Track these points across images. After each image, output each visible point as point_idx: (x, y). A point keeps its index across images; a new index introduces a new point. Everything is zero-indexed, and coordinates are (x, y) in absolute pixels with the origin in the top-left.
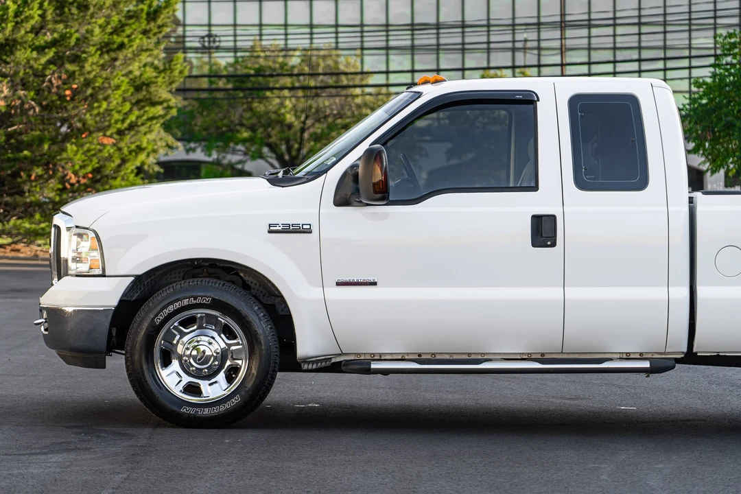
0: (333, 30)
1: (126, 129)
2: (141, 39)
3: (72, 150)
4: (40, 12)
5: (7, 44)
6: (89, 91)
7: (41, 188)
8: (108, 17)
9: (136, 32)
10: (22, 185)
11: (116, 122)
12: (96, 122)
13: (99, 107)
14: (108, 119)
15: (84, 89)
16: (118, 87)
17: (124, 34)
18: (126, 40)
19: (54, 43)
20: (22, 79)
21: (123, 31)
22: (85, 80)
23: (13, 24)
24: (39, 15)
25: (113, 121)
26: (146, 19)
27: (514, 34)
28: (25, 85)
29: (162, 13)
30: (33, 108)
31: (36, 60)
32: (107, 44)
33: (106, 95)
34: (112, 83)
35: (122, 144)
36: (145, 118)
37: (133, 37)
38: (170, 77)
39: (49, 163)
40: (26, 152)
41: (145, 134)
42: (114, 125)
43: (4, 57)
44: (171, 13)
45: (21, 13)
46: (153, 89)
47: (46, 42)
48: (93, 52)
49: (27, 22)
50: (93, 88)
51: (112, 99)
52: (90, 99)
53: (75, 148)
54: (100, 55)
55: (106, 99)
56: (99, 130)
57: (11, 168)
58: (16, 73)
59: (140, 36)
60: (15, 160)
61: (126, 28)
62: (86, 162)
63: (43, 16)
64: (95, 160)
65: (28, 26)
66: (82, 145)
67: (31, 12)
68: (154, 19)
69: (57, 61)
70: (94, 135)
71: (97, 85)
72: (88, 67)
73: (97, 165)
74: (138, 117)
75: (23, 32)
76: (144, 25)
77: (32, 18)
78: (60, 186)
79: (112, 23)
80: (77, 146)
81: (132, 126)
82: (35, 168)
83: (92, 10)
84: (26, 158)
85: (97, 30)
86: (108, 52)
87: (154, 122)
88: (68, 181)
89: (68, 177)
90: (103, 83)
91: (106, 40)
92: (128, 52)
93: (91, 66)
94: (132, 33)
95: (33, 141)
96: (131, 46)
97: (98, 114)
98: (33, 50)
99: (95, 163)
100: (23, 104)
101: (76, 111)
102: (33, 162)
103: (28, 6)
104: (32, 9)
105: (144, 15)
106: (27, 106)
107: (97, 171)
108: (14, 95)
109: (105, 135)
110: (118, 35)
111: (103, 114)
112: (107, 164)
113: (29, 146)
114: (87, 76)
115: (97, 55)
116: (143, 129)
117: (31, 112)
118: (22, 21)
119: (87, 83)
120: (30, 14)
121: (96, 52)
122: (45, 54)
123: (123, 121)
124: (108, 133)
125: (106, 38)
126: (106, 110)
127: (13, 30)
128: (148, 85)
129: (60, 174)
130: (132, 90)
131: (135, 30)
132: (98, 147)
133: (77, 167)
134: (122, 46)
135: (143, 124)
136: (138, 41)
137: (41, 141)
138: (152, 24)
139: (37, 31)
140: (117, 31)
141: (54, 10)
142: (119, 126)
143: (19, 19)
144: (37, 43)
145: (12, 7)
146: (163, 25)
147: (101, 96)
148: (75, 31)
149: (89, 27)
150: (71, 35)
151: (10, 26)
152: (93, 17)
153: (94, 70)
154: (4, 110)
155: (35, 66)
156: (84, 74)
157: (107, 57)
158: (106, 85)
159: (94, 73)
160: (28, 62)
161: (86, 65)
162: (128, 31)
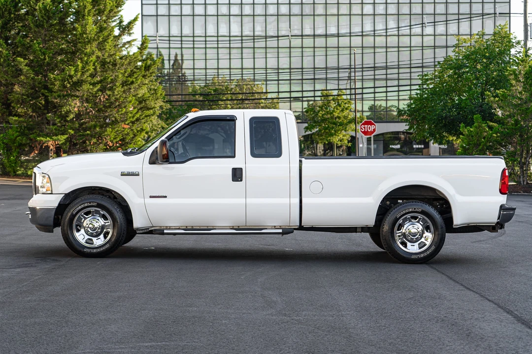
0: (240, 71)
1: (135, 121)
2: (141, 79)
3: (109, 131)
4: (94, 67)
5: (79, 82)
6: (117, 104)
7: (96, 149)
8: (126, 69)
9: (140, 76)
10: (87, 147)
11: (130, 118)
12: (121, 117)
13: (122, 111)
14: (126, 116)
15: (115, 102)
16: (130, 102)
18: (134, 80)
19: (101, 82)
20: (87, 99)
21: (133, 76)
22: (115, 98)
23: (81, 73)
24: (93, 69)
25: (128, 117)
26: (144, 70)
28: (87, 101)
29: (151, 67)
30: (91, 111)
31: (91, 89)
32: (126, 82)
33: (125, 105)
34: (128, 99)
35: (133, 128)
36: (144, 116)
38: (156, 97)
39: (100, 137)
40: (88, 132)
41: (144, 123)
42: (128, 119)
43: (77, 88)
44: (156, 67)
45: (85, 68)
46: (147, 102)
47: (97, 81)
48: (118, 85)
49: (88, 72)
50: (119, 102)
51: (128, 107)
52: (118, 107)
53: (111, 130)
54: (122, 87)
55: (125, 107)
56: (122, 121)
57: (81, 139)
58: (83, 95)
59: (141, 78)
60: (83, 135)
61: (135, 74)
62: (117, 136)
63: (95, 69)
64: (121, 135)
65: (88, 74)
66: (114, 128)
68: (148, 70)
69: (103, 90)
70: (120, 124)
71: (121, 101)
72: (116, 93)
73: (122, 138)
74: (140, 116)
75: (86, 76)
76: (143, 73)
77: (90, 70)
78: (105, 147)
79: (127, 71)
80: (112, 129)
81: (137, 120)
82: (93, 139)
83: (118, 66)
84: (88, 134)
85: (120, 76)
86: (126, 85)
87: (148, 118)
88: (108, 145)
89: (108, 143)
90: (124, 100)
92: (136, 85)
93: (118, 92)
94: (138, 77)
95: (91, 126)
96: (137, 83)
97: (122, 114)
98: (91, 85)
99: (120, 137)
100: (86, 110)
101: (112, 113)
102: (92, 136)
103: (88, 65)
104: (90, 66)
106: (88, 111)
107: (123, 140)
108: (82, 106)
109: (125, 124)
110: (131, 78)
111: (124, 114)
112: (127, 137)
113: (90, 129)
114: (116, 97)
115: (120, 87)
116: (143, 121)
117: (91, 113)
119: (117, 100)
120: (89, 68)
121: (120, 85)
122: (96, 86)
123: (133, 117)
124: (127, 123)
125: (125, 79)
126: (125, 112)
127: (81, 76)
129: (104, 142)
130: (137, 103)
132: (122, 129)
133: (112, 139)
134: (132, 83)
135: (143, 119)
136: (140, 80)
137: (95, 127)
138: (147, 72)
139: (93, 76)
140: (130, 76)
141: (101, 66)
142: (131, 119)
143: (84, 71)
144: (92, 82)
145: (80, 65)
146: (153, 73)
147: (123, 106)
148: (110, 76)
149: (117, 74)
150: (109, 78)
151: (79, 74)
152: (119, 69)
153: (119, 94)
154: (77, 113)
155: (92, 92)
156: (115, 96)
157: (126, 87)
158: (125, 101)
159: (119, 95)
160: (88, 90)
161: (115, 92)
162: (135, 76)
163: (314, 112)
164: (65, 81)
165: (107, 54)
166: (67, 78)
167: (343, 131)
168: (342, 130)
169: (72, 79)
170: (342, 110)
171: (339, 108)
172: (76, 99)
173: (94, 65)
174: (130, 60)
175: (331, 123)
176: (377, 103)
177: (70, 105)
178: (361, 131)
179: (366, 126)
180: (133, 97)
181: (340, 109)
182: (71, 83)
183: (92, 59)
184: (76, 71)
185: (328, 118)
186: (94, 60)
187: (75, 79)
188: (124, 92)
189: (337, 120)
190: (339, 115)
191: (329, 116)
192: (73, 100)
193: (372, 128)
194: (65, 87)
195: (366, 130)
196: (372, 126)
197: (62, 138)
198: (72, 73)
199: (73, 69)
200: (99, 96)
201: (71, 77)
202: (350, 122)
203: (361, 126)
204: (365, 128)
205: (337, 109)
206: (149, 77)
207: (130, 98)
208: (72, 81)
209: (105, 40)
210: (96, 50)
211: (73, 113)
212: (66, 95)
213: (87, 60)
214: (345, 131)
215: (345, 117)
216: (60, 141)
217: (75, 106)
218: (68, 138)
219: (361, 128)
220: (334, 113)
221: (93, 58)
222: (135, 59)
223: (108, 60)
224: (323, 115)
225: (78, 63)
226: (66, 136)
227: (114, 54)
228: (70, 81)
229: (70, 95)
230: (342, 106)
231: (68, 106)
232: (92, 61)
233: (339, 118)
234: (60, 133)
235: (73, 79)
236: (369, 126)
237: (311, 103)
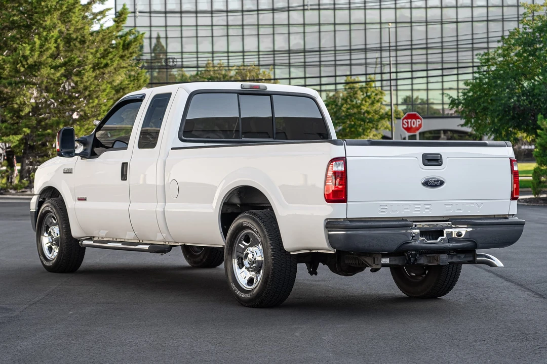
0: (241, 54)
2: (118, 60)
4: (55, 45)
5: (36, 65)
6: (87, 92)
8: (98, 47)
9: (116, 57)
10: (48, 151)
12: (92, 112)
13: (93, 102)
14: (99, 109)
15: (84, 91)
16: (104, 90)
17: (108, 58)
18: (109, 62)
19: (64, 64)
20: (46, 87)
21: (107, 56)
22: (84, 86)
23: (39, 52)
24: (55, 47)
25: (101, 111)
26: (123, 49)
27: (351, 55)
28: (47, 90)
29: (132, 45)
30: (53, 103)
31: (53, 74)
32: (98, 64)
33: (97, 95)
34: (101, 88)
37: (114, 59)
38: (137, 84)
40: (49, 131)
42: (102, 113)
43: (34, 73)
44: (138, 45)
45: (44, 45)
47: (60, 63)
48: (88, 69)
49: (48, 51)
50: (89, 91)
51: (100, 98)
52: (88, 97)
53: (79, 128)
54: (93, 71)
55: (97, 97)
56: (94, 116)
57: (40, 140)
58: (42, 82)
59: (118, 59)
60: (43, 135)
61: (110, 54)
63: (57, 48)
65: (48, 54)
66: (84, 126)
67: (50, 45)
68: (127, 49)
69: (68, 76)
70: (91, 120)
71: (91, 89)
72: (85, 79)
75: (45, 57)
76: (121, 53)
77: (51, 49)
79: (99, 51)
80: (80, 126)
83: (87, 43)
84: (49, 134)
85: (90, 57)
86: (98, 69)
90: (95, 88)
91: (96, 62)
92: (111, 69)
93: (87, 78)
94: (113, 57)
95: (53, 123)
96: (112, 65)
97: (93, 107)
98: (51, 68)
100: (46, 101)
101: (80, 105)
103: (48, 42)
104: (50, 43)
105: (121, 47)
106: (49, 103)
108: (41, 96)
110: (104, 59)
111: (96, 106)
113: (51, 127)
114: (85, 84)
115: (91, 71)
117: (52, 106)
118: (44, 51)
119: (86, 88)
120: (49, 47)
121: (90, 69)
122: (59, 71)
125: (96, 61)
126: (98, 104)
127: (39, 56)
128: (123, 89)
130: (114, 92)
131: (115, 55)
134: (106, 65)
136: (117, 62)
137: (58, 123)
138: (126, 52)
139: (54, 56)
140: (104, 56)
141: (65, 44)
143: (42, 50)
144: (54, 64)
145: (38, 42)
146: (133, 52)
147: (95, 96)
148: (77, 56)
149: (85, 54)
150: (75, 59)
151: (37, 54)
152: (88, 48)
153: (89, 80)
154: (34, 105)
155: (53, 78)
156: (83, 83)
157: (98, 72)
158: (97, 89)
159: (89, 82)
160: (49, 76)
161: (84, 77)
162: (110, 56)
163: (337, 105)
164: (18, 64)
165: (72, 28)
166: (21, 60)
167: (374, 129)
168: (372, 128)
169: (26, 61)
170: (373, 103)
171: (368, 100)
172: (32, 88)
173: (56, 41)
174: (103, 36)
175: (358, 120)
176: (416, 94)
177: (24, 95)
178: (403, 127)
179: (409, 121)
180: (108, 85)
181: (370, 102)
182: (26, 66)
183: (52, 34)
184: (32, 50)
185: (355, 113)
186: (55, 36)
187: (30, 61)
188: (96, 78)
189: (366, 115)
190: (368, 109)
191: (355, 110)
192: (29, 89)
193: (417, 122)
194: (17, 71)
195: (410, 126)
196: (418, 120)
197: (16, 139)
198: (27, 53)
199: (29, 48)
200: (63, 83)
201: (25, 58)
202: (382, 118)
203: (403, 120)
204: (408, 123)
205: (366, 102)
206: (128, 58)
207: (104, 87)
208: (27, 64)
209: (70, 10)
210: (58, 23)
211: (28, 105)
212: (20, 82)
213: (47, 35)
214: (377, 129)
215: (376, 112)
216: (12, 142)
217: (32, 96)
218: (22, 139)
219: (403, 124)
220: (362, 107)
221: (55, 33)
222: (110, 35)
223: (74, 36)
224: (348, 109)
225: (35, 39)
226: (19, 137)
227: (81, 28)
228: (25, 63)
229: (23, 81)
230: (373, 98)
231: (22, 97)
232: (53, 36)
233: (368, 112)
234: (13, 132)
235: (29, 62)
236: (414, 120)
237: (331, 94)
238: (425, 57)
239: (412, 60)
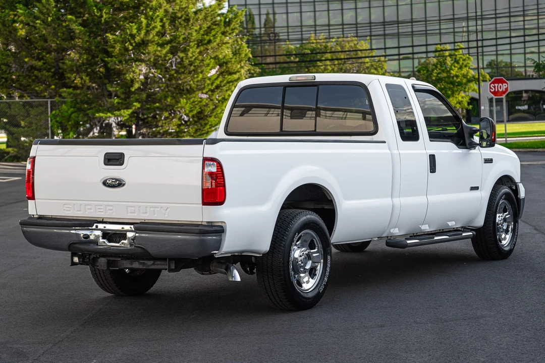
1: (214, 89)
2: (221, 37)
3: (184, 103)
4: (161, 24)
5: (143, 43)
6: (192, 68)
7: (168, 124)
8: (201, 25)
9: (218, 33)
10: (157, 122)
11: (208, 85)
12: (197, 85)
13: (198, 77)
14: (203, 83)
15: (189, 67)
16: (208, 65)
17: (211, 35)
18: (212, 38)
19: (170, 42)
20: (154, 64)
21: (210, 33)
22: (189, 61)
23: (145, 31)
24: (160, 26)
25: (206, 85)
26: (224, 26)
28: (155, 66)
29: (233, 22)
31: (160, 51)
32: (201, 41)
33: (202, 70)
34: (205, 62)
35: (213, 98)
36: (225, 82)
37: (217, 35)
38: (239, 58)
39: (171, 109)
40: (157, 104)
41: (227, 91)
42: (207, 87)
43: (142, 51)
44: (239, 21)
45: (150, 24)
46: (229, 65)
47: (166, 41)
48: (193, 45)
49: (154, 30)
50: (195, 66)
51: (205, 72)
52: (193, 72)
53: (185, 101)
54: (197, 48)
55: (202, 72)
56: (199, 90)
57: (150, 113)
58: (150, 59)
59: (220, 35)
60: (152, 108)
61: (213, 31)
62: (193, 109)
63: (163, 26)
64: (198, 107)
65: (154, 32)
66: (190, 99)
67: (155, 24)
68: (229, 25)
69: (173, 51)
70: (197, 93)
71: (196, 64)
72: (190, 55)
73: (199, 110)
74: (221, 82)
75: (151, 36)
76: (223, 29)
78: (179, 123)
79: (203, 28)
80: (187, 99)
81: (218, 87)
82: (164, 112)
83: (191, 22)
84: (157, 107)
85: (194, 34)
86: (202, 45)
87: (231, 84)
88: (183, 119)
89: (183, 118)
90: (200, 63)
91: (200, 38)
92: (214, 45)
93: (192, 53)
94: (216, 34)
95: (161, 97)
96: (215, 42)
97: (198, 81)
98: (158, 46)
99: (198, 109)
101: (186, 80)
102: (162, 110)
103: (154, 21)
104: (156, 23)
105: (222, 23)
106: (157, 78)
107: (201, 112)
108: (149, 72)
109: (202, 93)
110: (207, 35)
111: (201, 81)
112: (206, 108)
113: (159, 101)
114: (191, 60)
115: (195, 48)
116: (225, 88)
118: (151, 30)
119: (191, 64)
120: (155, 25)
121: (194, 45)
122: (165, 48)
123: (212, 84)
124: (204, 91)
126: (202, 78)
127: (145, 35)
128: (226, 63)
129: (178, 116)
131: (218, 32)
132: (199, 100)
133: (187, 112)
134: (209, 42)
135: (224, 86)
136: (219, 38)
137: (166, 97)
138: (228, 28)
139: (162, 34)
140: (207, 33)
141: (170, 23)
142: (210, 87)
143: (149, 29)
144: (160, 42)
145: (144, 21)
146: (235, 29)
147: (199, 71)
148: (182, 33)
149: (190, 31)
150: (180, 36)
151: (143, 32)
152: (193, 25)
153: (194, 56)
154: (143, 81)
155: (159, 54)
156: (188, 58)
157: (202, 48)
158: (201, 64)
159: (194, 58)
160: (155, 53)
161: (189, 53)
162: (213, 33)
163: (428, 71)
164: (126, 43)
165: (177, 7)
166: (128, 39)
167: (462, 92)
168: (461, 91)
169: (134, 39)
170: (461, 68)
171: (456, 65)
172: (140, 65)
173: (161, 20)
174: (206, 14)
175: (448, 83)
176: (500, 58)
177: (134, 72)
178: (490, 91)
179: (496, 85)
180: (211, 60)
181: (459, 67)
182: (134, 44)
183: (158, 14)
184: (139, 29)
185: (444, 77)
186: (161, 16)
187: (138, 39)
188: (200, 53)
189: (455, 78)
190: (457, 74)
191: (445, 75)
192: (137, 66)
193: (504, 86)
194: (127, 50)
195: (496, 90)
196: (504, 84)
197: (126, 113)
198: (135, 31)
199: (135, 27)
200: (170, 59)
201: (133, 36)
202: (469, 81)
203: (490, 85)
204: (495, 87)
205: (455, 67)
206: (230, 34)
207: (208, 61)
208: (135, 42)
210: (163, 3)
211: (138, 81)
212: (129, 60)
213: (152, 15)
214: (465, 92)
215: (464, 76)
216: (123, 116)
217: (140, 71)
218: (133, 113)
219: (490, 88)
220: (452, 72)
221: (160, 13)
222: (212, 13)
223: (179, 15)
224: (438, 74)
225: (142, 19)
226: (130, 111)
227: (185, 8)
228: (133, 41)
229: (133, 59)
230: (461, 63)
231: (132, 73)
232: (158, 16)
233: (457, 76)
234: (124, 106)
235: (136, 40)
236: (500, 84)
237: (423, 61)
238: (508, 24)
239: (496, 28)
